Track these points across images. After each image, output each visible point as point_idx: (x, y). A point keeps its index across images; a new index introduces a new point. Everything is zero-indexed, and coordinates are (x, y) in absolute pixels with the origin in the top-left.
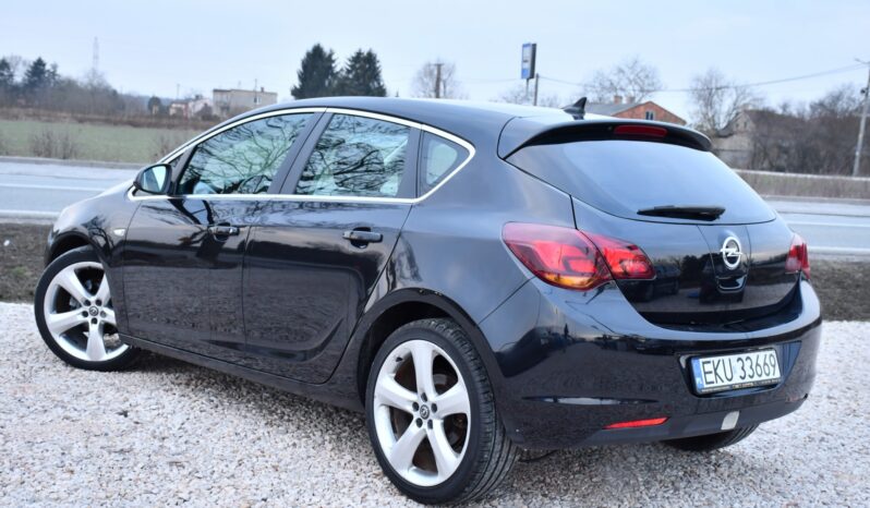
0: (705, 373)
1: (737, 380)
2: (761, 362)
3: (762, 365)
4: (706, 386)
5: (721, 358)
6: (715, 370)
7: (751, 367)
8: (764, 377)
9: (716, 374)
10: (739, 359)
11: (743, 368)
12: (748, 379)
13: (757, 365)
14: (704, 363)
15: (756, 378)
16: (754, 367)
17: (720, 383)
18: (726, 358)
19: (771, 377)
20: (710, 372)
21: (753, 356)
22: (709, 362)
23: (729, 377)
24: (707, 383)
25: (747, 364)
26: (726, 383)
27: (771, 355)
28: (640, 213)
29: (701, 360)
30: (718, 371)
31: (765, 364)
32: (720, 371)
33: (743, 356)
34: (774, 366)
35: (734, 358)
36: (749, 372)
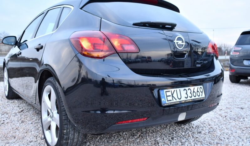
0: (167, 96)
1: (183, 99)
2: (196, 91)
3: (196, 92)
4: (167, 102)
5: (175, 89)
6: (172, 95)
7: (191, 93)
8: (197, 97)
9: (173, 96)
10: (184, 90)
11: (186, 94)
12: (189, 98)
13: (194, 92)
14: (166, 92)
15: (193, 98)
16: (192, 93)
17: (174, 101)
18: (178, 89)
19: (200, 97)
20: (170, 96)
21: (192, 88)
22: (169, 91)
23: (179, 97)
24: (168, 101)
25: (189, 92)
26: (178, 100)
27: (201, 88)
28: (134, 24)
29: (165, 91)
30: (174, 95)
31: (198, 91)
32: (175, 95)
33: (187, 88)
34: (202, 92)
35: (182, 89)
36: (189, 95)
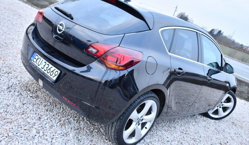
1: (40, 67)
2: (52, 70)
3: (51, 71)
6: (37, 59)
7: (47, 68)
8: (49, 75)
9: (37, 60)
10: (45, 62)
11: (44, 66)
12: (43, 70)
13: (50, 69)
14: (37, 55)
15: (46, 72)
16: (48, 69)
17: (35, 64)
18: (42, 59)
19: (51, 77)
20: (36, 59)
21: (51, 66)
22: (38, 56)
23: (39, 64)
24: (33, 61)
25: (47, 66)
26: (37, 65)
27: (57, 71)
29: (37, 54)
30: (38, 60)
31: (53, 71)
32: (38, 61)
33: (47, 63)
34: (55, 75)
35: (44, 61)
